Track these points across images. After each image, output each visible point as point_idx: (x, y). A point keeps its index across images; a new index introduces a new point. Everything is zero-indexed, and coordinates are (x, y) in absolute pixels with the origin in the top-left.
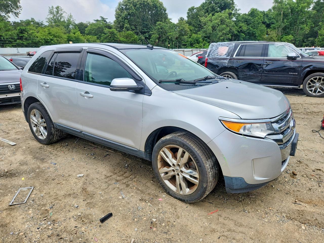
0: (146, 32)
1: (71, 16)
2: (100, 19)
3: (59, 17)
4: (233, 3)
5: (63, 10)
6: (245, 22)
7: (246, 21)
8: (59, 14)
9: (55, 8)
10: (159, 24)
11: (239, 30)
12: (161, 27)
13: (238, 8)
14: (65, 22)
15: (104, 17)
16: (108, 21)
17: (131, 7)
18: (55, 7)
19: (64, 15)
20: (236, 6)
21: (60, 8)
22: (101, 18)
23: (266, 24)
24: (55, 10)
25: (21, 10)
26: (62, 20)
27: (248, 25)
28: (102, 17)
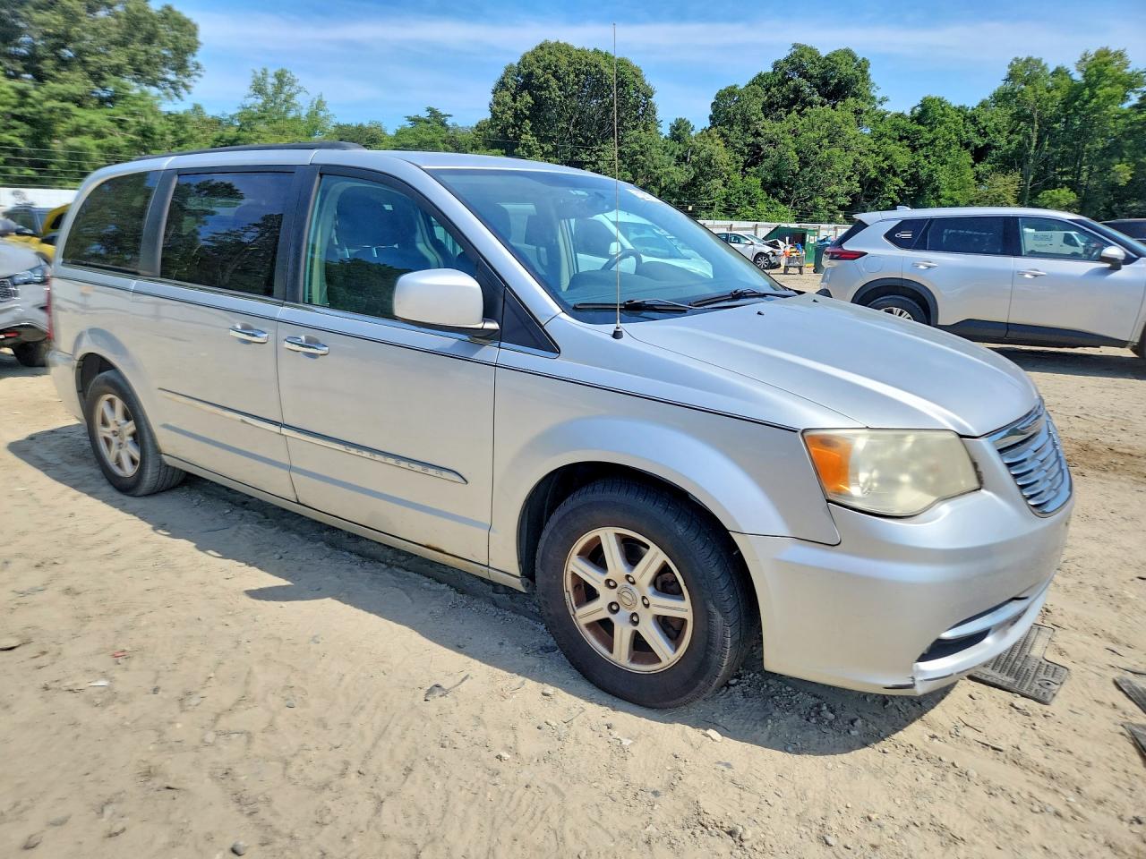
0: (586, 163)
1: (320, 104)
2: (425, 115)
3: (281, 105)
4: (866, 79)
5: (296, 84)
6: (901, 139)
7: (907, 138)
8: (283, 96)
9: (273, 75)
10: (637, 140)
11: (885, 165)
12: (641, 147)
13: (879, 95)
14: (301, 123)
15: (440, 111)
16: (449, 122)
17: (547, 81)
18: (271, 72)
19: (298, 99)
20: (874, 88)
21: (288, 75)
22: (428, 114)
23: (972, 148)
24: (271, 80)
25: (200, 76)
26: (292, 114)
27: (914, 149)
28: (432, 111)
